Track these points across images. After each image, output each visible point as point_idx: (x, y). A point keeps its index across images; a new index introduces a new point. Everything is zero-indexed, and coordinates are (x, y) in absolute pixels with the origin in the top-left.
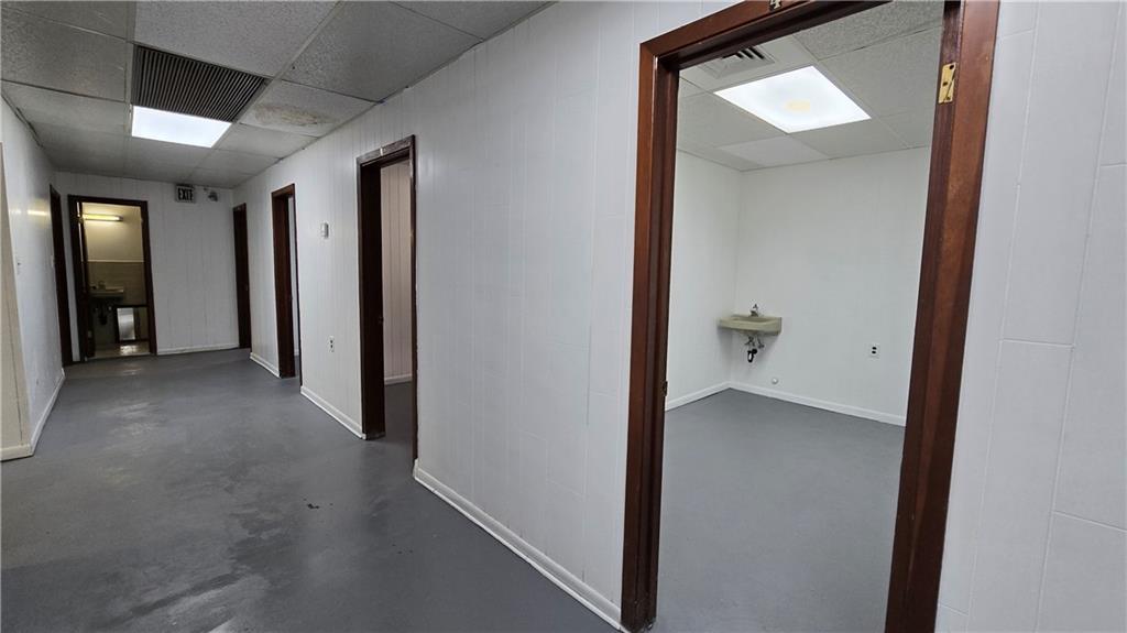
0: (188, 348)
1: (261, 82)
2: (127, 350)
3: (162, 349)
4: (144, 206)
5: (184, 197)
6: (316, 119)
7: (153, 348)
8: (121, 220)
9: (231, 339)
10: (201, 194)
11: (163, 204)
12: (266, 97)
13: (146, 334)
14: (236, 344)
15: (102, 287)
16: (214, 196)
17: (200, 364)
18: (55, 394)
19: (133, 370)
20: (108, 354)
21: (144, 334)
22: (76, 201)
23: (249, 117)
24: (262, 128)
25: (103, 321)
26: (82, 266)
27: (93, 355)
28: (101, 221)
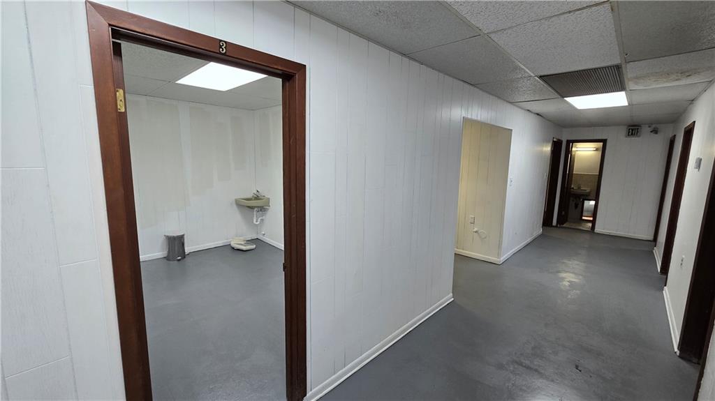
3: (597, 230)
4: (604, 141)
5: (632, 134)
6: (686, 73)
7: (593, 227)
8: (597, 149)
10: (645, 130)
11: (618, 139)
12: (628, 74)
15: (579, 188)
16: (655, 131)
18: (529, 240)
20: (574, 226)
23: (632, 86)
25: (576, 206)
27: (563, 224)
28: (585, 152)
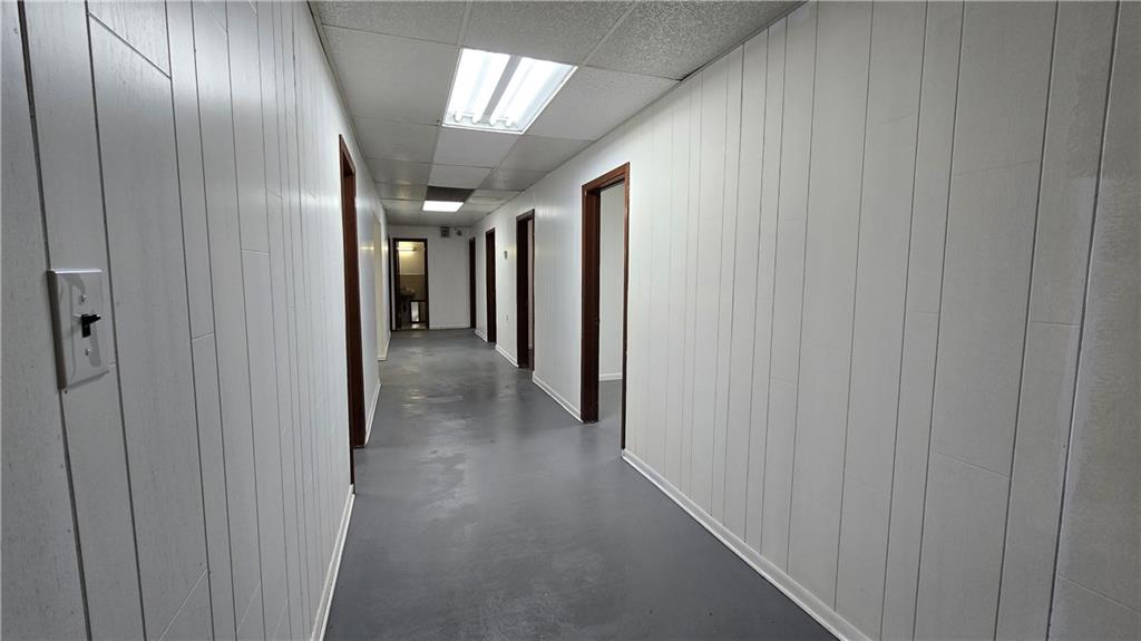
0: (444, 326)
1: (472, 191)
2: (415, 326)
3: (431, 326)
4: (425, 241)
5: (445, 235)
6: (498, 199)
7: (428, 326)
8: (415, 250)
9: (467, 324)
10: (453, 232)
11: (434, 239)
12: (474, 195)
13: (425, 319)
14: (469, 325)
15: (406, 289)
16: (459, 234)
17: (450, 335)
19: (417, 335)
20: (407, 328)
21: (423, 318)
22: (396, 240)
23: (470, 200)
24: (477, 204)
25: (405, 310)
26: (397, 277)
27: (401, 328)
28: (406, 250)
